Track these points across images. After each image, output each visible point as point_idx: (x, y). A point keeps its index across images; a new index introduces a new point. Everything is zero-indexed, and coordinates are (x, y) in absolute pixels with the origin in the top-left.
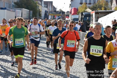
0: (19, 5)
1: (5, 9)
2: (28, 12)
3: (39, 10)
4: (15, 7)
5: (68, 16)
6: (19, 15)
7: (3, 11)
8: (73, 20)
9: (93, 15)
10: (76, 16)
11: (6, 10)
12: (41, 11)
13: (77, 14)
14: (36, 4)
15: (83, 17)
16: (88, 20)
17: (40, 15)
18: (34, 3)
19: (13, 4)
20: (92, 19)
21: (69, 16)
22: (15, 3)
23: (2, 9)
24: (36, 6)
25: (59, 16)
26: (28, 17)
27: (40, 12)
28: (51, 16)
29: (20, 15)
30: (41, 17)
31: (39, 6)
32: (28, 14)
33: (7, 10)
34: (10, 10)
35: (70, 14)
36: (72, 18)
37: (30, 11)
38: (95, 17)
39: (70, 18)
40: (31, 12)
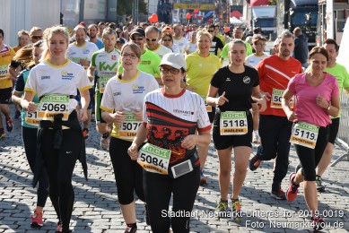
5: (238, 10)
6: (74, 8)
8: (256, 23)
9: (325, 6)
10: (268, 12)
13: (270, 4)
15: (291, 13)
16: (309, 25)
17: (143, 8)
20: (324, 20)
21: (241, 12)
25: (206, 12)
26: (102, 17)
28: (181, 11)
29: (77, 10)
30: (146, 13)
32: (104, 6)
35: (245, 2)
36: (252, 17)
38: (335, 12)
39: (244, 18)
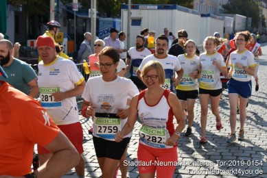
0: (229, 10)
1: (208, 15)
2: (245, 21)
3: (263, 16)
4: (224, 13)
7: (204, 18)
11: (209, 18)
12: (266, 17)
14: (257, 6)
18: (254, 5)
19: (220, 7)
22: (224, 6)
23: (203, 15)
24: (258, 10)
27: (264, 19)
31: (262, 10)
33: (212, 17)
34: (215, 18)
37: (247, 19)
40: (250, 19)
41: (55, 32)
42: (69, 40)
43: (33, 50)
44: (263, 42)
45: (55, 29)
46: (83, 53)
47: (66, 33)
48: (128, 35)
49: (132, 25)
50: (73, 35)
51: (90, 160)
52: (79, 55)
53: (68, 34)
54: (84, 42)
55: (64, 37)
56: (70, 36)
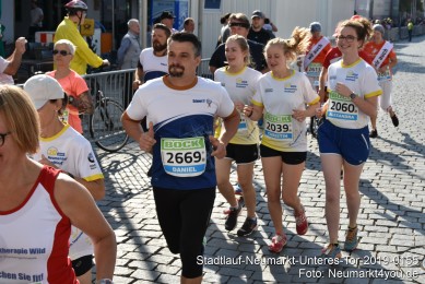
41: (80, 19)
42: (103, 31)
43: (45, 48)
44: (419, 35)
45: (79, 13)
46: (125, 52)
47: (99, 20)
48: (200, 24)
49: (206, 7)
50: (111, 24)
51: (138, 226)
52: (119, 57)
53: (102, 22)
54: (127, 35)
55: (96, 27)
56: (105, 26)
